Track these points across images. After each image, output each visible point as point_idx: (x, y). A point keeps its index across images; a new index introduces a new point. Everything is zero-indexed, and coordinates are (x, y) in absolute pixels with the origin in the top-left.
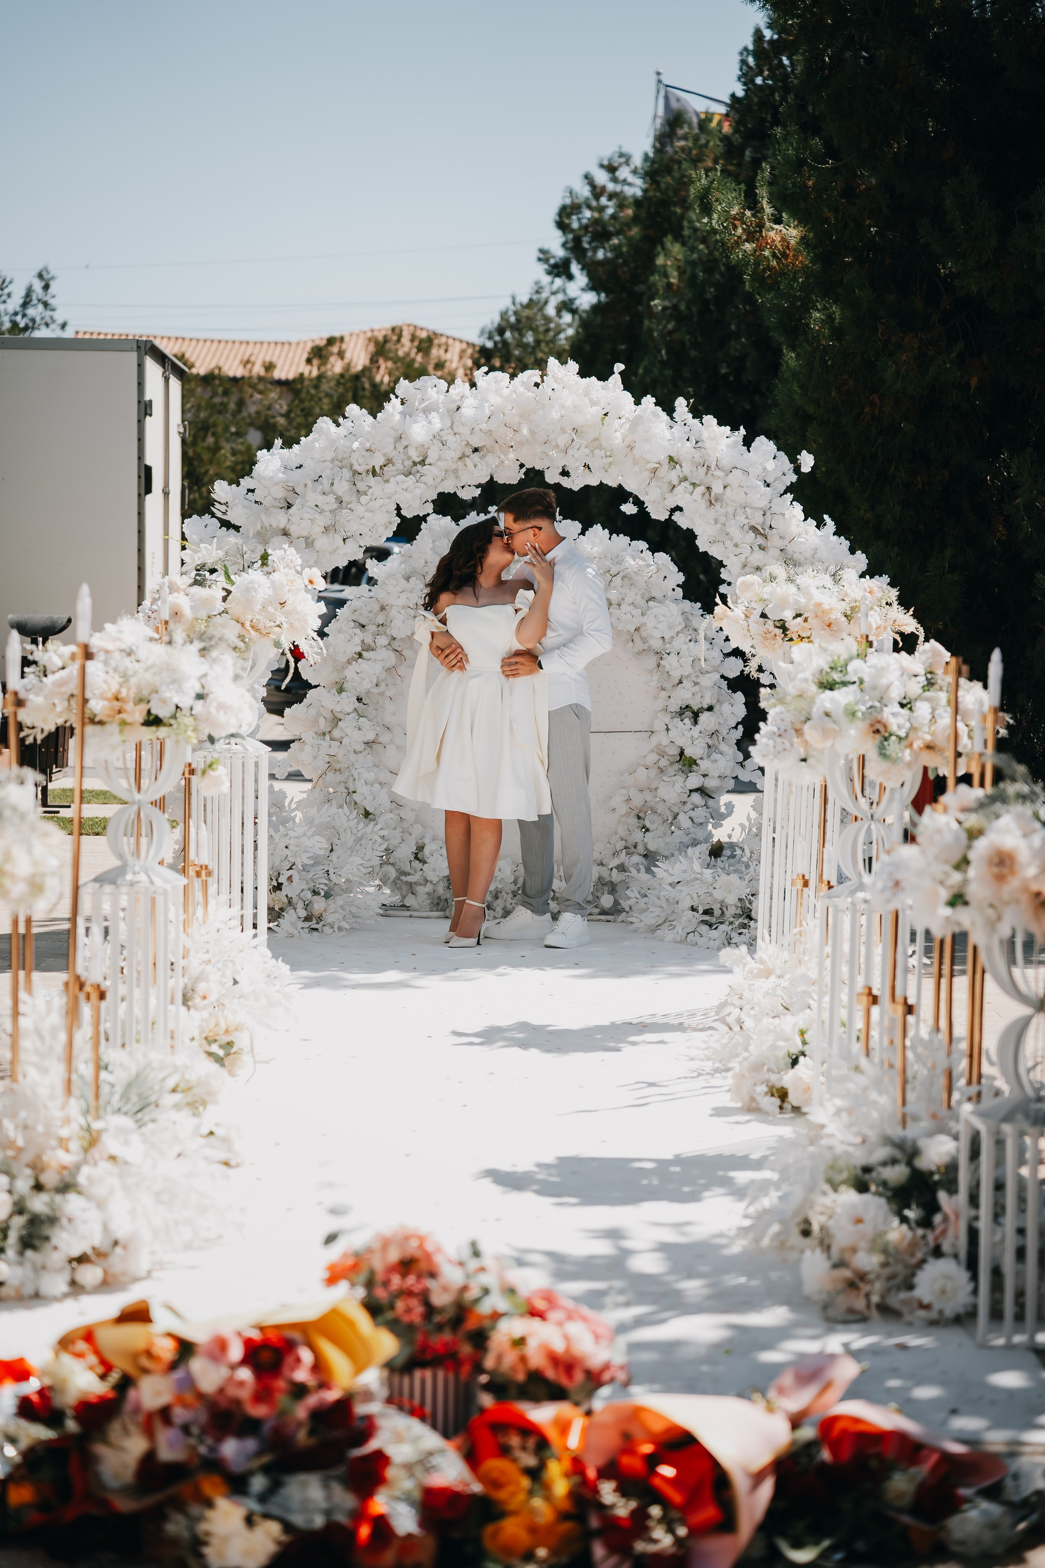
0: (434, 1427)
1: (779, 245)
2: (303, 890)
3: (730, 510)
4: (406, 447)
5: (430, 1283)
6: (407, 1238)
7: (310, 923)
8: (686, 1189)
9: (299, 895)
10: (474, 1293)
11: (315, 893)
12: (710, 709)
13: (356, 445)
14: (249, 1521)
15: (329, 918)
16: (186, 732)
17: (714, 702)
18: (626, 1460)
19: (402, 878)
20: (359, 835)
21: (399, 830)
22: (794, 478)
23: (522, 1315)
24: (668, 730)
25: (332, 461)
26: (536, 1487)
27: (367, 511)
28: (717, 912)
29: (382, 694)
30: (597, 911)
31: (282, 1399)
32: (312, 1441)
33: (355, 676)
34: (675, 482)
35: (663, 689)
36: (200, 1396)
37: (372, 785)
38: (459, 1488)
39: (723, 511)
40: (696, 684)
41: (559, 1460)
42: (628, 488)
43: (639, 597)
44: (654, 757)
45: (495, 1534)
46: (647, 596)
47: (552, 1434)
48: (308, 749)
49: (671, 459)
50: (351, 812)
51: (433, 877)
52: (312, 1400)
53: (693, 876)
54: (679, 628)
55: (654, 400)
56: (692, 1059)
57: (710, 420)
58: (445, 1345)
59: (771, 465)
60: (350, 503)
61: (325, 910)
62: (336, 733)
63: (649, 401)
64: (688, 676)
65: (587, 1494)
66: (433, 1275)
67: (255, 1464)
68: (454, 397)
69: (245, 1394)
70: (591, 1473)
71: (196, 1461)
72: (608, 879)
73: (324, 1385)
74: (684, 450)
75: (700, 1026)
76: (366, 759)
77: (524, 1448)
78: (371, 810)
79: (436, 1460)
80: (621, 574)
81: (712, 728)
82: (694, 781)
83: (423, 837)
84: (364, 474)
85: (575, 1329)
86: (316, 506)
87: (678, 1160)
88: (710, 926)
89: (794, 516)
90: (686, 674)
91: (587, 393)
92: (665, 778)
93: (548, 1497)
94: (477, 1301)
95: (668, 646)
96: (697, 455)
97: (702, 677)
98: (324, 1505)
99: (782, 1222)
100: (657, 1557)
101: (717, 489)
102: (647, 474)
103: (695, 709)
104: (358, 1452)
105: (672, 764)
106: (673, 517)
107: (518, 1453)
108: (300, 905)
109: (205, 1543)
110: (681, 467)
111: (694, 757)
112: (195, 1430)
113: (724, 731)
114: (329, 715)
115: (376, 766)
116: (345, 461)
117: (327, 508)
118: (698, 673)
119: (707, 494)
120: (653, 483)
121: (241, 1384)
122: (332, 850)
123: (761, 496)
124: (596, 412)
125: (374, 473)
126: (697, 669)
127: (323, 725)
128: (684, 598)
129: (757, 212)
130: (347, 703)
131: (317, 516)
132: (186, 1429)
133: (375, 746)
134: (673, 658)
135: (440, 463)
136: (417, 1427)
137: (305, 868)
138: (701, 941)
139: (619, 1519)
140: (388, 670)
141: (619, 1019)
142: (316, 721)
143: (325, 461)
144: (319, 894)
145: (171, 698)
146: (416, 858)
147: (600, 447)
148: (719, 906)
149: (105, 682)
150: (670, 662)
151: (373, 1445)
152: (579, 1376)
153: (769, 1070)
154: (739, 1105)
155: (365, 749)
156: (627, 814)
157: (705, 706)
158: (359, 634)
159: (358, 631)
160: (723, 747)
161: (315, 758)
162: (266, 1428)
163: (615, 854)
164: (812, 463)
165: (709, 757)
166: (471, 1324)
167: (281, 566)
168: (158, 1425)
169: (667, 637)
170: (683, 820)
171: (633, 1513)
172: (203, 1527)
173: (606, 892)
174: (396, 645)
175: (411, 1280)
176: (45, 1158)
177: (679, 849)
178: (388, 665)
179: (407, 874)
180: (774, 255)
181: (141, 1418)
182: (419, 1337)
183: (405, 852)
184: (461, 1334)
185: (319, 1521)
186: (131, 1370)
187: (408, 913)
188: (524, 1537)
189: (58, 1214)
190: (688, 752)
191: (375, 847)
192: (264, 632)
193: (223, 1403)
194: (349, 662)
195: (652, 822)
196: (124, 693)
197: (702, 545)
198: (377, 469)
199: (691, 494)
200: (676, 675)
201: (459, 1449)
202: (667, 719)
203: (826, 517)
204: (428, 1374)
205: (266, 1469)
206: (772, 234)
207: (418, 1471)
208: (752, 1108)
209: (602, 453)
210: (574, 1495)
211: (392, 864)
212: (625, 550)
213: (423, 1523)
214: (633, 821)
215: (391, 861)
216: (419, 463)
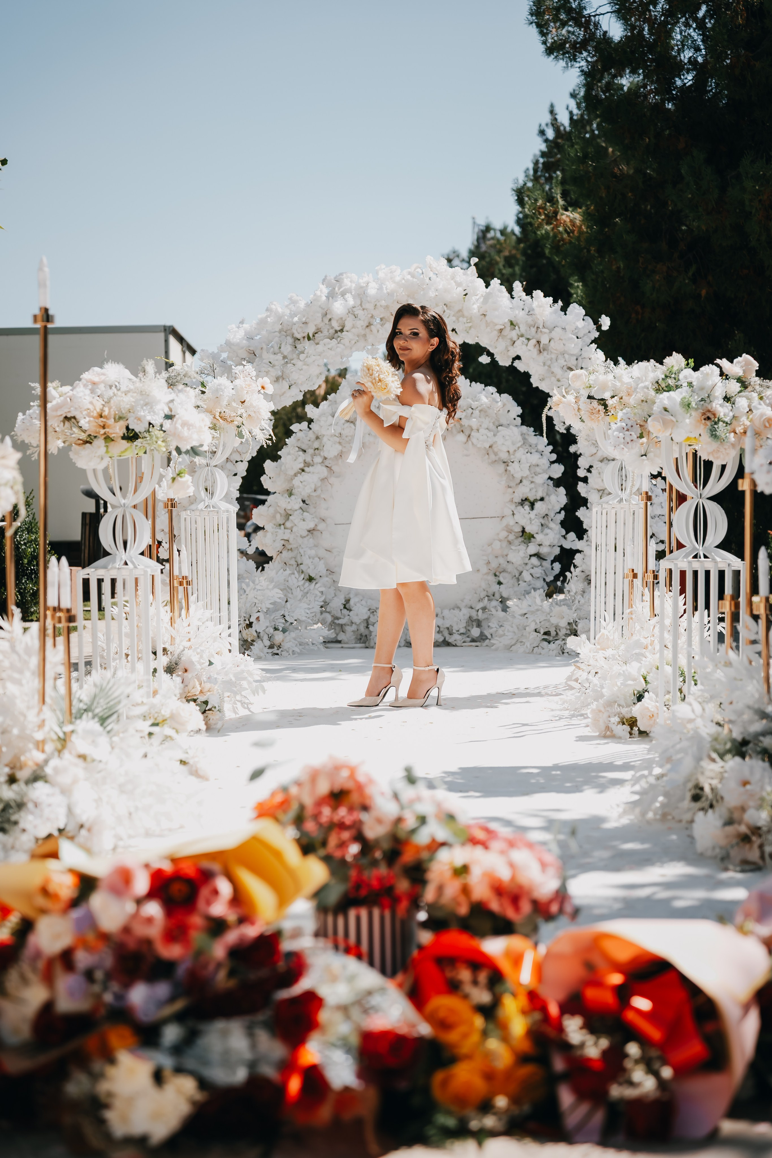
0: (371, 964)
1: (569, 224)
2: (267, 627)
3: (554, 356)
4: (330, 320)
5: (364, 817)
6: (337, 768)
7: (272, 650)
8: (568, 785)
9: (264, 631)
10: (410, 822)
11: (276, 629)
12: (542, 499)
13: (296, 319)
14: (158, 1077)
15: (286, 645)
16: (157, 442)
17: (544, 495)
18: (591, 993)
19: (336, 621)
20: (306, 591)
21: (333, 588)
22: (597, 334)
23: (463, 844)
24: (513, 514)
25: (280, 332)
26: (491, 1026)
27: (305, 365)
28: (553, 633)
29: (319, 496)
30: (469, 639)
31: (197, 937)
32: (232, 983)
33: (300, 484)
34: (515, 338)
35: (509, 487)
36: (104, 937)
37: (313, 559)
38: (403, 1030)
39: (549, 357)
40: (532, 482)
41: (514, 995)
42: (483, 345)
43: (491, 424)
44: (504, 534)
45: (445, 1083)
46: (497, 424)
47: (505, 966)
48: (269, 535)
49: (512, 323)
50: (299, 576)
51: (357, 620)
52: (231, 937)
53: (536, 608)
54: (520, 444)
55: (499, 281)
56: (552, 710)
57: (538, 294)
58: (379, 879)
59: (580, 324)
60: (292, 360)
61: (283, 641)
62: (288, 524)
63: (495, 282)
64: (526, 477)
65: (551, 1032)
66: (365, 808)
67: (168, 1011)
68: (362, 284)
69: (155, 932)
70: (554, 1010)
71: (103, 1012)
72: (475, 617)
73: (244, 920)
74: (520, 316)
75: (554, 693)
76: (310, 541)
77: (475, 982)
78: (313, 575)
79: (376, 1000)
80: (479, 408)
81: (544, 512)
82: (532, 549)
83: (349, 594)
84: (302, 339)
85: (520, 856)
86: (270, 362)
87: (556, 767)
88: (549, 642)
89: (598, 358)
90: (525, 475)
91: (453, 278)
92: (513, 547)
93: (505, 1038)
94: (413, 831)
95: (512, 457)
96: (530, 319)
97: (536, 477)
98: (248, 1055)
99: (666, 795)
100: (638, 1103)
101: (544, 340)
102: (496, 333)
103: (532, 500)
104: (284, 994)
105: (517, 538)
106: (514, 364)
107: (468, 988)
108: (266, 638)
109: (106, 1106)
110: (519, 328)
111: (532, 533)
112: (99, 975)
113: (552, 514)
114: (283, 512)
115: (316, 546)
116: (288, 332)
117: (276, 363)
118: (533, 475)
119: (537, 345)
120: (500, 340)
121: (150, 920)
122: (287, 601)
123: (573, 346)
124: (459, 291)
125: (309, 339)
126: (532, 472)
127: (279, 519)
128: (522, 424)
129: (554, 204)
130: (295, 503)
131: (270, 369)
132: (89, 975)
133: (315, 532)
134: (516, 464)
135: (353, 330)
136: (352, 964)
137: (268, 612)
138: (543, 652)
139: (589, 1060)
140: (323, 480)
141: (493, 691)
142: (274, 517)
143: (276, 332)
144: (279, 630)
145: (145, 416)
146: (345, 608)
147: (463, 316)
148: (554, 629)
149: (91, 403)
150: (514, 468)
151: (304, 984)
152: (526, 907)
153: (619, 705)
154: (597, 734)
155: (308, 535)
156: (487, 574)
157: (539, 498)
158: (302, 456)
159: (301, 453)
160: (552, 525)
161: (274, 541)
162: (181, 971)
163: (480, 600)
164: (609, 324)
165: (542, 532)
166: (408, 857)
167: (242, 376)
168: (58, 970)
169: (511, 451)
170: (526, 576)
171: (605, 1053)
172: (103, 1087)
173: (475, 626)
174: (327, 463)
175: (342, 812)
176: (23, 758)
177: (524, 595)
178: (322, 476)
179: (338, 618)
180: (566, 230)
181: (41, 964)
182: (353, 873)
183: (337, 604)
184: (397, 868)
185: (241, 1075)
186: (30, 913)
187: (340, 645)
188: (479, 1085)
189: (25, 800)
190: (527, 530)
191: (317, 598)
192: (229, 420)
193: (131, 944)
194: (295, 475)
195: (504, 578)
196: (106, 413)
197: (535, 382)
198: (311, 336)
199: (527, 345)
200: (518, 476)
201: (400, 986)
202: (513, 507)
203: (620, 359)
204: (364, 913)
205: (179, 1018)
206: (564, 217)
207: (356, 1013)
208: (608, 735)
209: (465, 320)
210: (534, 1034)
211: (329, 612)
212: (481, 393)
213: (361, 1074)
214: (491, 578)
215: (328, 610)
216: (340, 331)
